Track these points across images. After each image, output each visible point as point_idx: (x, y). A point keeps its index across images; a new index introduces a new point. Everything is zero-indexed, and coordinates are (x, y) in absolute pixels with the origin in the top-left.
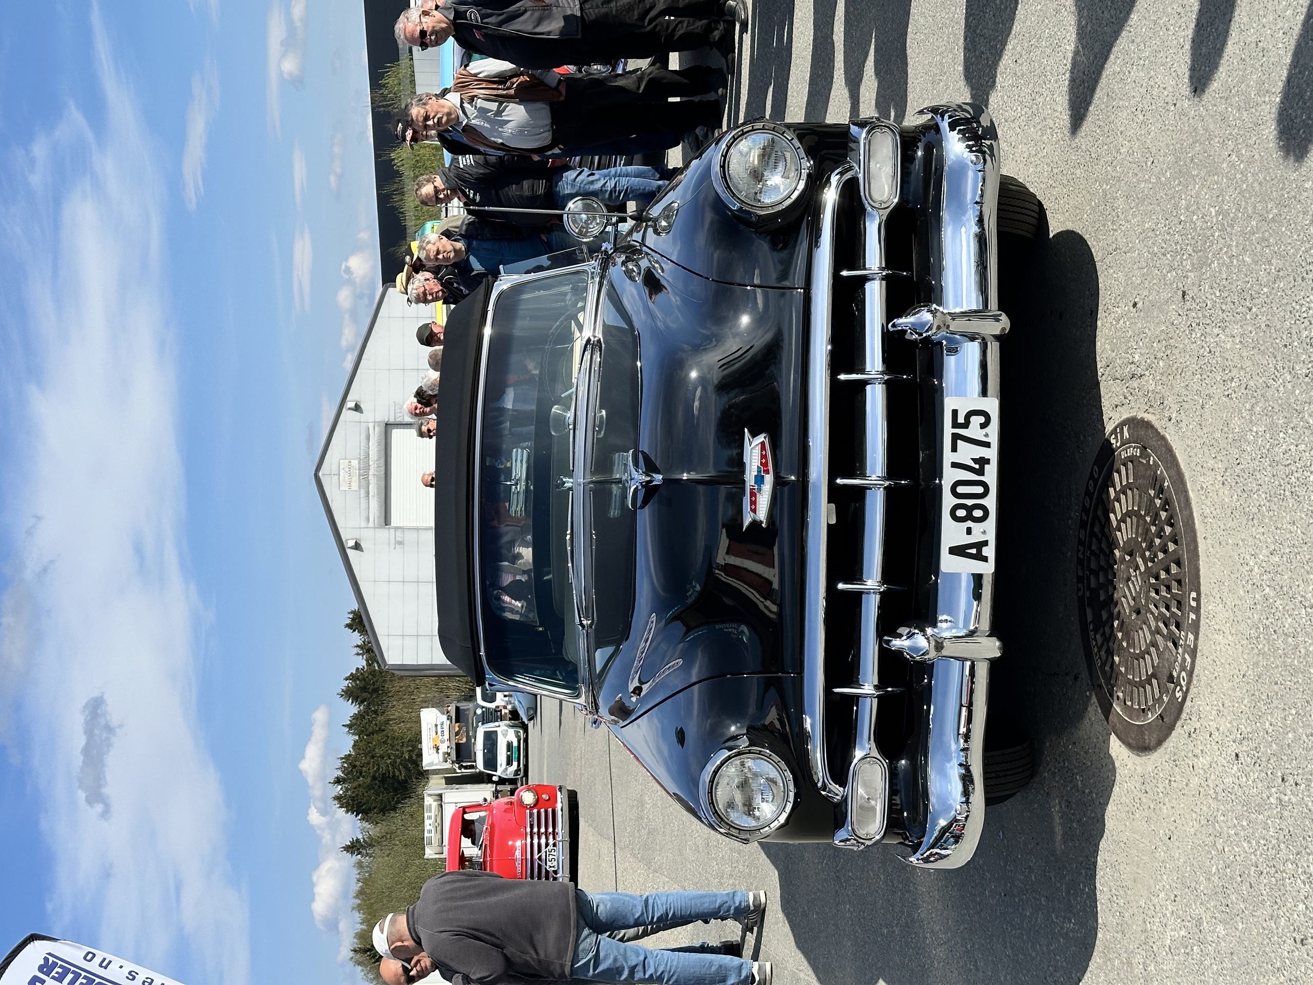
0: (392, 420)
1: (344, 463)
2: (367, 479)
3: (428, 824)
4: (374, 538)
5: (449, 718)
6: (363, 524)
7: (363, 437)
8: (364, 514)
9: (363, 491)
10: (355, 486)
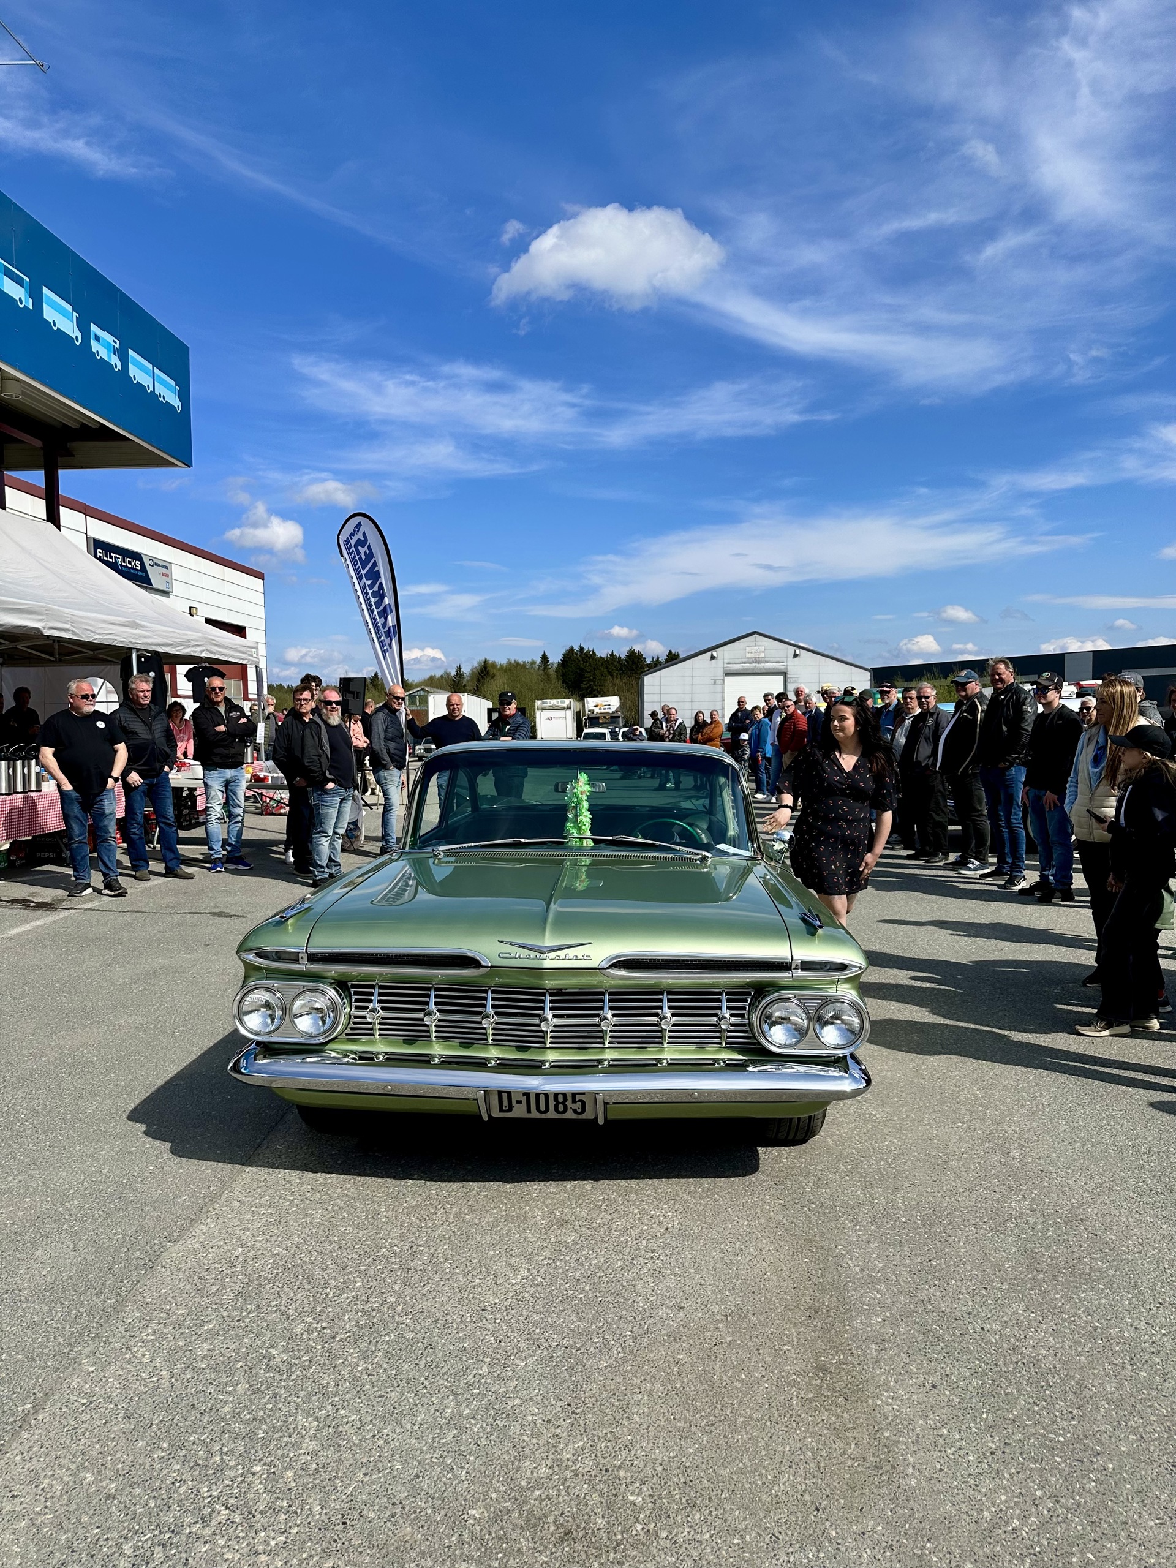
0: (788, 676)
1: (762, 649)
2: (753, 662)
3: (554, 702)
4: (718, 666)
5: (613, 713)
6: (726, 661)
7: (778, 660)
8: (731, 661)
9: (745, 660)
10: (748, 655)
